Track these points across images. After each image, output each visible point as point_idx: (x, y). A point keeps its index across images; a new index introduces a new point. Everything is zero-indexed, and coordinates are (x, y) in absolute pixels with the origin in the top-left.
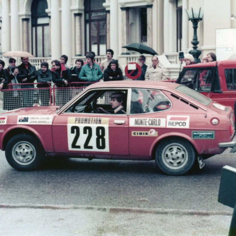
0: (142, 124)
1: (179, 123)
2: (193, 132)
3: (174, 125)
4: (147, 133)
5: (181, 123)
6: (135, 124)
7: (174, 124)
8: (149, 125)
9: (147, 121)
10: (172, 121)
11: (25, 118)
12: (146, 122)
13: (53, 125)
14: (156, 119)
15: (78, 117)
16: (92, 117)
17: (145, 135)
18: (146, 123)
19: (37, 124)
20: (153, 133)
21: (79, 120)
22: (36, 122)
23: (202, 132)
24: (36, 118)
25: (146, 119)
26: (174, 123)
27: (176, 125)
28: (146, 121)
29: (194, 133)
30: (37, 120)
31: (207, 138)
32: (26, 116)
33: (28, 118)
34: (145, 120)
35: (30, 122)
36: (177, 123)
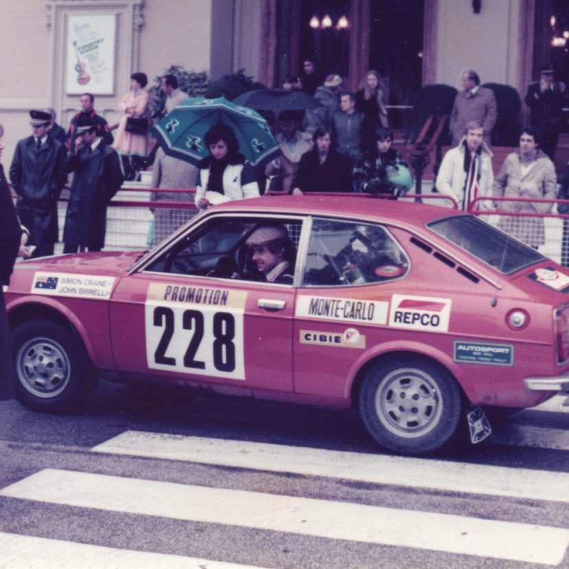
0: (327, 314)
1: (421, 318)
2: (458, 345)
4: (339, 337)
5: (427, 316)
6: (309, 313)
7: (408, 318)
8: (346, 317)
10: (404, 310)
11: (50, 279)
12: (337, 308)
13: (112, 300)
15: (173, 286)
16: (207, 288)
17: (333, 343)
20: (355, 339)
21: (175, 294)
22: (73, 290)
23: (481, 346)
24: (75, 281)
26: (408, 316)
27: (413, 322)
29: (461, 347)
30: (77, 287)
31: (493, 361)
32: (53, 275)
33: (56, 279)
35: (60, 289)
36: (416, 317)
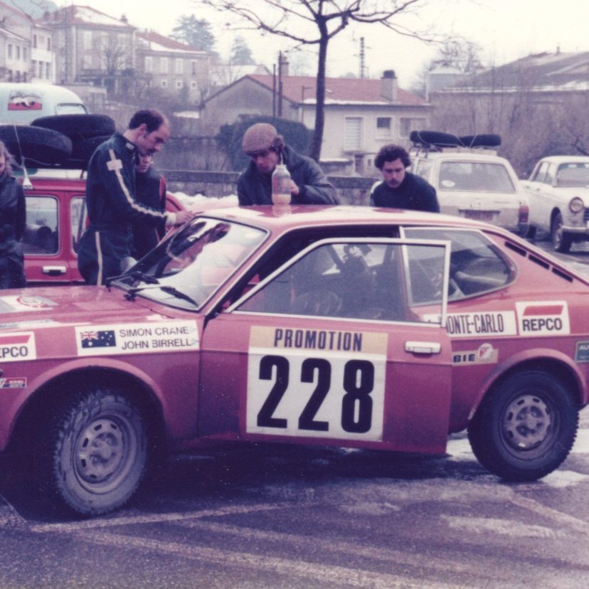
0: (460, 332)
1: (545, 323)
2: (580, 345)
3: (535, 327)
4: (473, 355)
7: (535, 325)
8: (478, 332)
9: (471, 320)
10: (530, 318)
11: (101, 334)
12: (468, 324)
14: (490, 313)
15: (284, 328)
17: (468, 363)
18: (468, 328)
19: (151, 349)
20: (488, 355)
21: (288, 338)
22: (142, 344)
24: (141, 332)
25: (467, 316)
26: (534, 322)
27: (540, 329)
28: (467, 322)
29: (582, 348)
30: (147, 339)
32: (105, 328)
33: (112, 333)
34: (464, 319)
35: (123, 345)
36: (542, 322)
